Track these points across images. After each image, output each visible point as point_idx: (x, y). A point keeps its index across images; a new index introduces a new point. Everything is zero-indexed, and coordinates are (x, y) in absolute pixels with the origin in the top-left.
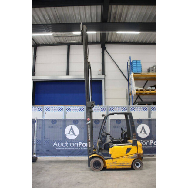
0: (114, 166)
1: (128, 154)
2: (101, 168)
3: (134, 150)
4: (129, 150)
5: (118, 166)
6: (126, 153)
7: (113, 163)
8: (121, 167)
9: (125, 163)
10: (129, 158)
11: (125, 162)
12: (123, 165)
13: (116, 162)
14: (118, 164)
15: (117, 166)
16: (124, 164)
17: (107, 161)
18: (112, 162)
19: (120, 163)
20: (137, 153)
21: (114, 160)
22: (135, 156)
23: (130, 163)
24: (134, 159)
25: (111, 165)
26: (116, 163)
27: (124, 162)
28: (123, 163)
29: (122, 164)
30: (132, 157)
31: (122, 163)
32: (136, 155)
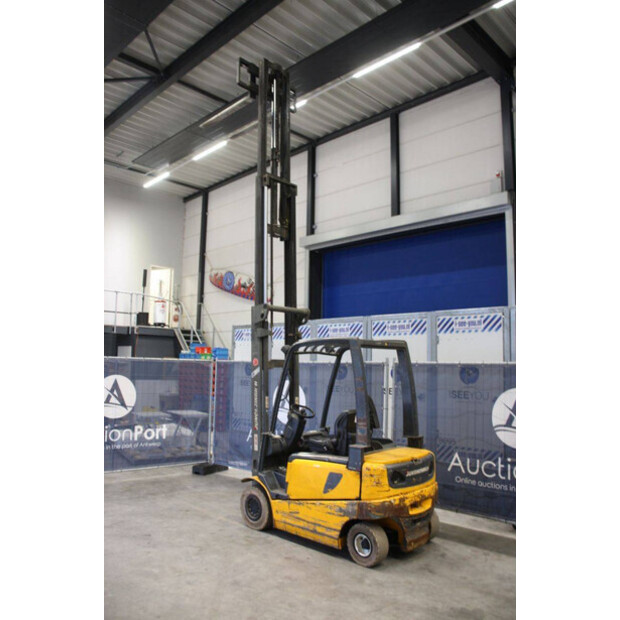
0: (293, 526)
1: (332, 494)
2: (262, 522)
3: (349, 486)
4: (333, 480)
5: (303, 528)
6: (325, 492)
7: (291, 514)
8: (310, 536)
9: (319, 525)
10: (332, 511)
11: (323, 524)
12: (314, 531)
13: (298, 513)
14: (302, 524)
15: (299, 527)
16: (319, 529)
17: (274, 503)
18: (288, 511)
19: (308, 522)
20: (359, 499)
21: (294, 507)
22: (350, 509)
23: (335, 530)
24: (346, 519)
25: (283, 519)
26: (297, 515)
27: (318, 522)
28: (315, 524)
29: (311, 527)
30: (341, 510)
31: (313, 521)
32: (352, 505)
